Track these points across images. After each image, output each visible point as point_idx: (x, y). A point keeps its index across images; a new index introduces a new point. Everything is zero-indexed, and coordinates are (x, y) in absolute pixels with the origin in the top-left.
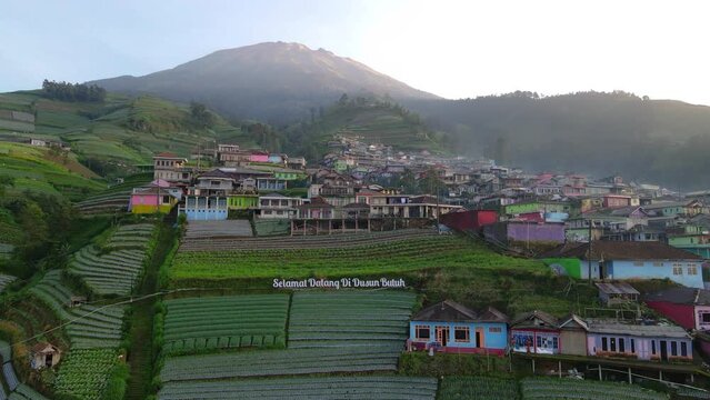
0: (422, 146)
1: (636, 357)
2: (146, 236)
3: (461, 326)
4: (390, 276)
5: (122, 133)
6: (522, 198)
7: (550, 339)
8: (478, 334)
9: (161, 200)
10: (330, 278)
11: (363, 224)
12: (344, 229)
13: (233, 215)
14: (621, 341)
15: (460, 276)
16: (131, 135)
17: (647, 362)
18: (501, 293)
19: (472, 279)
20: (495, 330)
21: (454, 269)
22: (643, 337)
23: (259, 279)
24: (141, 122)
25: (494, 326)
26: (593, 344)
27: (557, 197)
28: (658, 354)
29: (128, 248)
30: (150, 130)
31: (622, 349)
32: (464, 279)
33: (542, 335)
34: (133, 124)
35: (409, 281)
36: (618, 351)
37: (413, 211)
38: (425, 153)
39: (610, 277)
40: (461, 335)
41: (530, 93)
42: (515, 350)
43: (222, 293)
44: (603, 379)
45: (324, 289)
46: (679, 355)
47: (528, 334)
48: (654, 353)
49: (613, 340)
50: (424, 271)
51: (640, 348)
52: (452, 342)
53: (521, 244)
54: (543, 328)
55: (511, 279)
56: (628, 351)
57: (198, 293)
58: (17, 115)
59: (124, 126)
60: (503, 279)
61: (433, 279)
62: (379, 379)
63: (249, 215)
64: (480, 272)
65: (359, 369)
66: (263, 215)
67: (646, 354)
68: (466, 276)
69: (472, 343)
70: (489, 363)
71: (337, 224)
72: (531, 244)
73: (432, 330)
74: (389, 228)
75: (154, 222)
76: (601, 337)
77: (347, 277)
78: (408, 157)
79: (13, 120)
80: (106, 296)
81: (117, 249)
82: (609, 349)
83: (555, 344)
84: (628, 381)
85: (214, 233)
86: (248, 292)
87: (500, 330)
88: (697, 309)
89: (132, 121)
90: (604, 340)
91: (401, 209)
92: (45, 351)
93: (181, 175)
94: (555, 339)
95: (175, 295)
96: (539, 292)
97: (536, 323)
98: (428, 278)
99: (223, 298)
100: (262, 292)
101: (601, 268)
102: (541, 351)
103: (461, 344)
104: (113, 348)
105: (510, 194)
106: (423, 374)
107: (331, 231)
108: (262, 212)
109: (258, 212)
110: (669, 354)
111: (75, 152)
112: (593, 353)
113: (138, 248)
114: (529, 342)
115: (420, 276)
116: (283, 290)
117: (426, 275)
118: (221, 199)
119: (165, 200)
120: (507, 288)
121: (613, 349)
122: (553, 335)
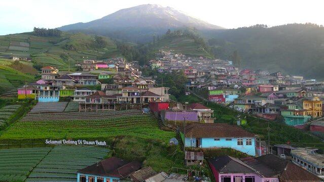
4: (100, 139)
5: (62, 51)
6: (220, 87)
9: (31, 92)
10: (74, 140)
11: (112, 106)
12: (103, 109)
13: (62, 99)
15: (131, 141)
16: (66, 52)
18: (146, 153)
19: (136, 144)
21: (130, 137)
24: (71, 46)
27: (236, 86)
30: (75, 50)
32: (132, 143)
34: (68, 47)
35: (108, 143)
37: (138, 99)
38: (201, 58)
41: (263, 25)
43: (20, 146)
45: (70, 145)
50: (117, 137)
53: (172, 123)
55: (152, 145)
58: (22, 44)
59: (63, 48)
60: (149, 145)
61: (119, 142)
63: (68, 99)
68: (134, 142)
71: (101, 106)
72: (177, 123)
73: (87, 178)
74: (124, 109)
77: (80, 139)
79: (20, 46)
86: (33, 146)
87: (117, 181)
88: (220, 175)
89: (67, 46)
91: (133, 99)
93: (54, 77)
98: (117, 141)
100: (40, 146)
101: (197, 141)
105: (215, 84)
107: (97, 110)
108: (74, 99)
109: (73, 98)
111: (33, 62)
113: (3, 119)
115: (114, 140)
116: (50, 145)
117: (117, 139)
118: (57, 92)
119: (34, 92)
120: (149, 150)
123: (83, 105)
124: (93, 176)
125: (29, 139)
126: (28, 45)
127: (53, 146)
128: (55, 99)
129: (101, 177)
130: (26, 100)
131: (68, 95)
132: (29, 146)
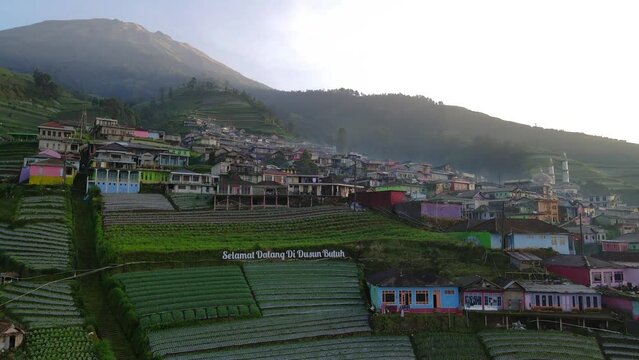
0: (269, 131)
1: (561, 310)
2: (59, 208)
3: (421, 290)
4: (331, 248)
6: (385, 181)
7: (495, 298)
8: (435, 296)
9: (62, 171)
10: (275, 250)
11: (283, 200)
12: (265, 205)
13: (145, 189)
14: (550, 298)
15: (392, 247)
17: (568, 313)
20: (449, 292)
21: (386, 241)
22: (566, 293)
23: (208, 252)
25: (447, 289)
26: (529, 301)
27: (414, 180)
28: (577, 307)
29: (45, 221)
31: (551, 304)
32: (396, 250)
33: (488, 295)
35: (348, 252)
36: (547, 306)
38: (274, 137)
39: (511, 247)
40: (421, 298)
41: (352, 91)
42: (466, 308)
43: (173, 266)
44: (541, 328)
45: (271, 260)
46: (592, 306)
47: (478, 295)
48: (574, 306)
49: (544, 297)
50: (359, 243)
51: (564, 303)
52: (414, 304)
53: (432, 221)
54: (489, 290)
55: (437, 250)
56: (555, 305)
57: (148, 267)
60: (430, 249)
61: (369, 250)
62: (361, 339)
63: (162, 189)
64: (410, 244)
65: (340, 332)
66: (177, 190)
67: (568, 307)
68: (398, 248)
69: (430, 305)
70: (450, 320)
71: (257, 200)
73: (397, 294)
74: (306, 205)
75: (62, 194)
76: (534, 295)
77: (292, 249)
78: (264, 140)
80: (44, 272)
82: (541, 305)
83: (499, 302)
84: (559, 329)
85: (134, 207)
86: (198, 264)
87: (453, 292)
88: (591, 271)
90: (537, 297)
92: (7, 332)
93: (69, 147)
94: (499, 298)
95: (124, 269)
96: (462, 260)
97: (484, 285)
98: (365, 249)
99: (176, 271)
100: (211, 264)
102: (488, 308)
103: (421, 305)
104: (78, 325)
106: (396, 333)
107: (252, 206)
108: (176, 187)
109: (172, 186)
110: (585, 307)
112: (529, 308)
113: (57, 221)
114: (478, 301)
115: (358, 246)
116: (232, 262)
117: (363, 246)
118: (135, 172)
119: (69, 172)
121: (544, 304)
122: (498, 295)
123: (221, 199)
124: (408, 289)
125: (186, 252)
127: (239, 264)
128: (129, 187)
131: (152, 182)
132: (191, 264)
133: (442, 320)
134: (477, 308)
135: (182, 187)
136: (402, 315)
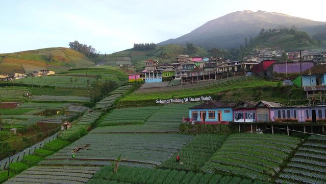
1: (297, 121)
3: (212, 111)
4: (204, 96)
7: (252, 114)
8: (219, 114)
9: (139, 76)
10: (181, 98)
11: (213, 77)
12: (204, 80)
14: (288, 112)
15: (237, 92)
17: (304, 123)
19: (243, 93)
20: (227, 111)
21: (236, 89)
22: (301, 108)
25: (226, 109)
26: (273, 115)
28: (310, 118)
29: (117, 94)
31: (289, 116)
32: (239, 94)
33: (247, 112)
35: (214, 97)
36: (286, 118)
37: (239, 67)
39: (323, 84)
40: (212, 115)
42: (235, 121)
43: (136, 106)
44: (274, 133)
45: (177, 103)
46: (323, 118)
47: (241, 112)
48: (308, 117)
49: (284, 111)
50: (222, 92)
51: (300, 116)
52: (208, 119)
53: (282, 75)
54: (248, 109)
56: (292, 118)
57: (127, 106)
58: (125, 58)
59: (159, 57)
60: (257, 91)
61: (225, 95)
62: (170, 135)
63: (170, 79)
64: (246, 89)
65: (163, 131)
66: (175, 79)
67: (303, 119)
68: (241, 92)
69: (216, 119)
70: (218, 127)
71: (201, 78)
73: (199, 113)
74: (225, 77)
75: (132, 85)
76: (277, 111)
77: (186, 97)
79: (124, 60)
81: (113, 94)
82: (282, 118)
83: (254, 117)
84: (286, 134)
85: (151, 86)
86: (146, 106)
87: (229, 111)
90: (279, 112)
91: (233, 68)
92: (65, 124)
93: (156, 68)
94: (254, 114)
95: (119, 108)
97: (245, 106)
98: (223, 95)
99: (137, 108)
100: (152, 105)
102: (247, 121)
103: (211, 120)
104: (88, 124)
106: (189, 133)
107: (198, 81)
108: (176, 77)
109: (174, 77)
110: (317, 118)
112: (273, 120)
113: (120, 93)
114: (241, 116)
115: (219, 94)
116: (160, 105)
117: (222, 94)
118: (160, 73)
119: (141, 77)
120: (258, 96)
121: (284, 116)
122: (253, 111)
123: (184, 79)
124: (204, 110)
125: (143, 101)
126: (130, 59)
127: (162, 105)
128: (158, 80)
129: (212, 110)
130: (136, 82)
131: (169, 76)
132: (143, 106)
133: (214, 126)
134: (241, 121)
135: (178, 77)
136: (193, 123)
